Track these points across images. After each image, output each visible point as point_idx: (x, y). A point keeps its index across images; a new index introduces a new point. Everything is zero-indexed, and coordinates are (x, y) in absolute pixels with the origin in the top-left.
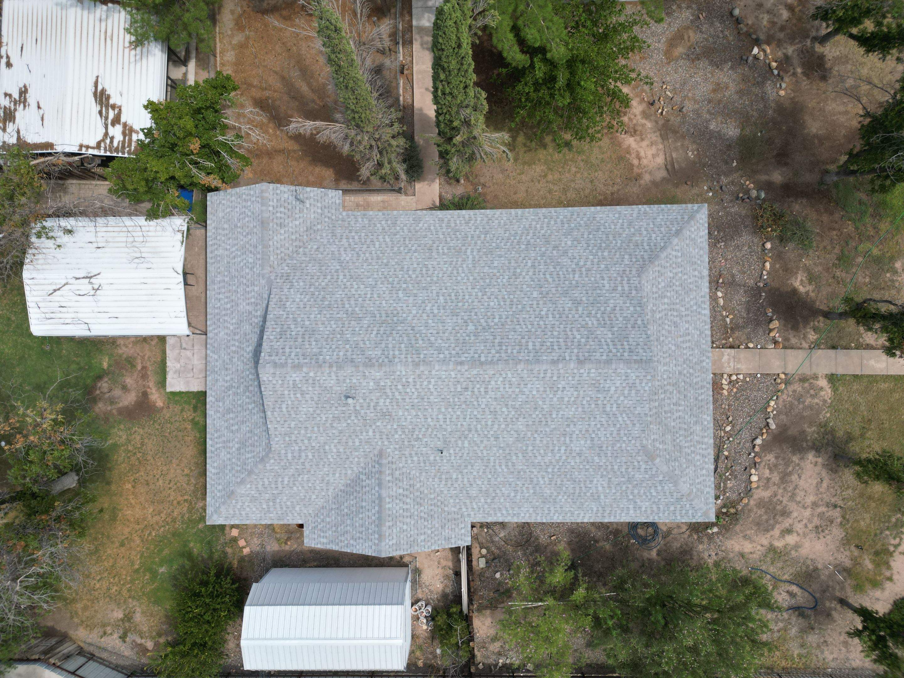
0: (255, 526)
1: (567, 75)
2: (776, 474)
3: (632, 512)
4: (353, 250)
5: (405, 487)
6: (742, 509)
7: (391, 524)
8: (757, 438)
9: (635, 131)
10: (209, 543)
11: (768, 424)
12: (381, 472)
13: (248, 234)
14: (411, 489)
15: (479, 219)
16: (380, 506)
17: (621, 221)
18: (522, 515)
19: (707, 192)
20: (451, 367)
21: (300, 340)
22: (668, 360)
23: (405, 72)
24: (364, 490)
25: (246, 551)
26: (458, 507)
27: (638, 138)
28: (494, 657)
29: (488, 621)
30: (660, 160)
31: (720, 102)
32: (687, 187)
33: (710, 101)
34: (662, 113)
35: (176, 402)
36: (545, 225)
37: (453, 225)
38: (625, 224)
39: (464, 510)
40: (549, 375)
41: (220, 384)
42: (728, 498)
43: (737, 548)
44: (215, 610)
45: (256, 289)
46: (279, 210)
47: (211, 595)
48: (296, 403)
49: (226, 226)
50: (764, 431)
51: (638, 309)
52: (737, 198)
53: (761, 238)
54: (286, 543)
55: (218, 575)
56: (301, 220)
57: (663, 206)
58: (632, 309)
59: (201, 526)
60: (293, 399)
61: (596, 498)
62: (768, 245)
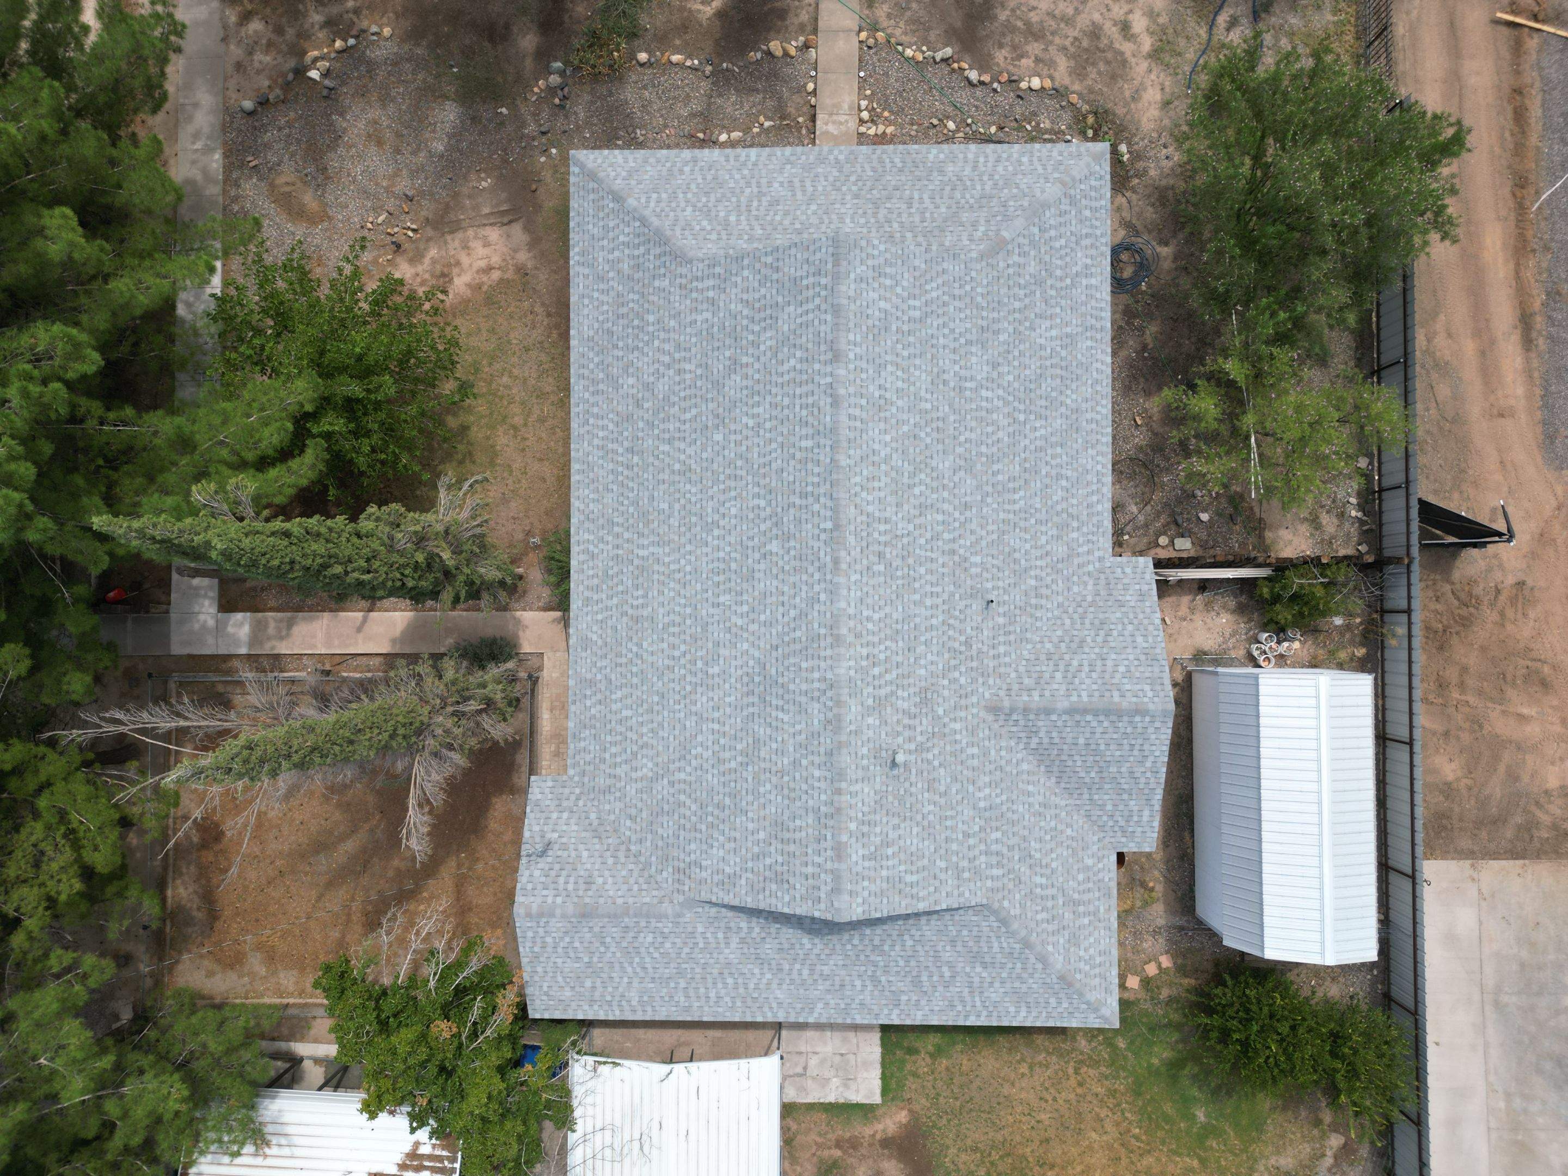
0: (1121, 944)
1: (344, 378)
2: (1029, 48)
3: (1093, 281)
4: (635, 754)
5: (1051, 668)
6: (1087, 103)
7: (1116, 694)
8: (967, 79)
9: (443, 275)
10: (1152, 1029)
11: (944, 60)
12: (1025, 710)
13: (603, 943)
14: (1056, 657)
15: (586, 536)
16: (1085, 711)
17: (596, 295)
18: (1099, 467)
19: (550, 157)
20: (842, 580)
21: (792, 848)
22: (834, 217)
23: (328, 667)
24: (1056, 740)
25: (1166, 962)
26: (1086, 578)
27: (455, 271)
28: (1347, 525)
29: (1284, 534)
30: (494, 234)
31: (399, 135)
32: (541, 190)
33: (398, 151)
34: (414, 230)
35: (901, 1085)
36: (600, 423)
37: (596, 581)
38: (602, 286)
39: (1091, 568)
40: (857, 412)
41: (868, 1000)
42: (1069, 127)
43: (1154, 112)
44: (1272, 1016)
45: (700, 929)
46: (561, 887)
47: (1246, 1022)
48: (902, 856)
49: (588, 983)
50: (956, 65)
51: (746, 262)
52: (561, 107)
53: (629, 69)
54: (1152, 890)
55: (1210, 1011)
56: (581, 847)
57: (572, 224)
58: (746, 273)
59: (1121, 1043)
60: (896, 861)
61: (1070, 340)
62: (643, 56)
